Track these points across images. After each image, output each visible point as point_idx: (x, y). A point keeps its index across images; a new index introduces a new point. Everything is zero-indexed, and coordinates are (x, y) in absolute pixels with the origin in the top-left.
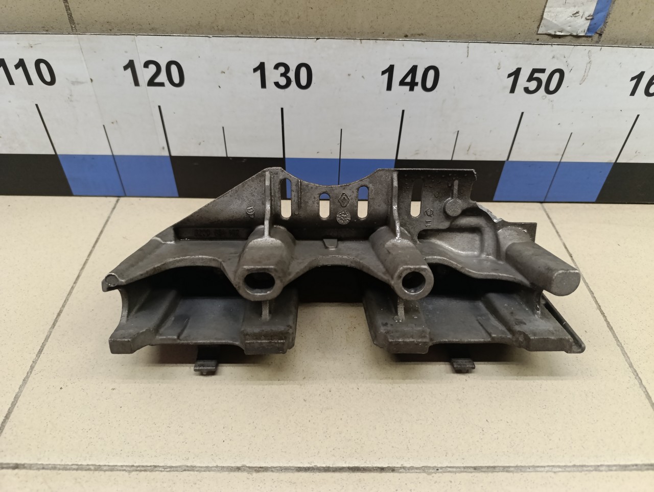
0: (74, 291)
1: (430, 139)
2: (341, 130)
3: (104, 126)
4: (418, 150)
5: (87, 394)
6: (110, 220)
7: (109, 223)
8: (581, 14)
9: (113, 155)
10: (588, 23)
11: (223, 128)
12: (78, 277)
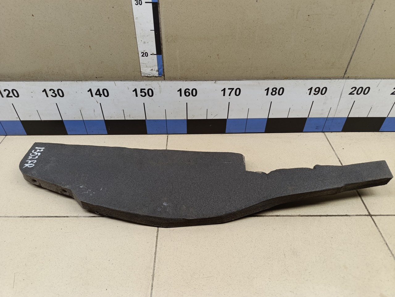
8: (154, 69)
10: (158, 72)
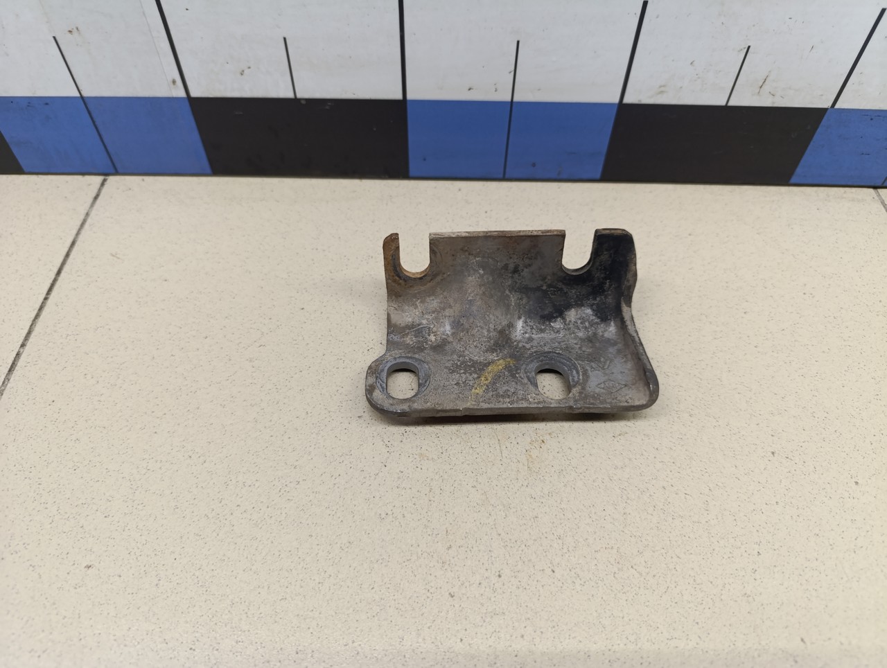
0: (21, 363)
1: (692, 63)
2: (518, 42)
3: (54, 38)
4: (664, 86)
5: (40, 577)
6: (89, 221)
7: (86, 226)
9: (82, 97)
11: (285, 39)
12: (29, 333)
